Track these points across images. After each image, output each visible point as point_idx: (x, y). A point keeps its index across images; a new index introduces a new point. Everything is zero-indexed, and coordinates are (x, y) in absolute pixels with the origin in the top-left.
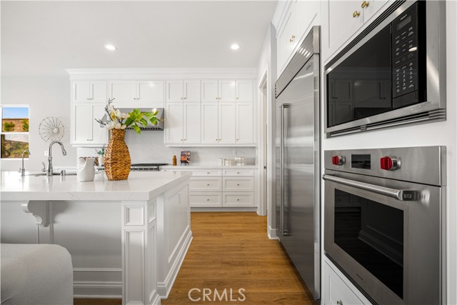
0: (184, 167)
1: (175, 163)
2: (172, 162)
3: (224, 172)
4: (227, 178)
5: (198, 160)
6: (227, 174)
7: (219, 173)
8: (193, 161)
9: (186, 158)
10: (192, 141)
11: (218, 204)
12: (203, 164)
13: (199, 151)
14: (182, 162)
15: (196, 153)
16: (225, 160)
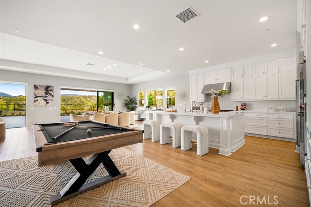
0: (242, 111)
1: (237, 110)
2: (235, 109)
3: (269, 115)
4: (271, 119)
5: (251, 109)
6: (271, 117)
7: (265, 116)
8: (248, 109)
9: (244, 107)
10: (247, 98)
11: (264, 133)
12: (255, 110)
13: (252, 103)
14: (241, 109)
15: (250, 104)
16: (271, 108)
